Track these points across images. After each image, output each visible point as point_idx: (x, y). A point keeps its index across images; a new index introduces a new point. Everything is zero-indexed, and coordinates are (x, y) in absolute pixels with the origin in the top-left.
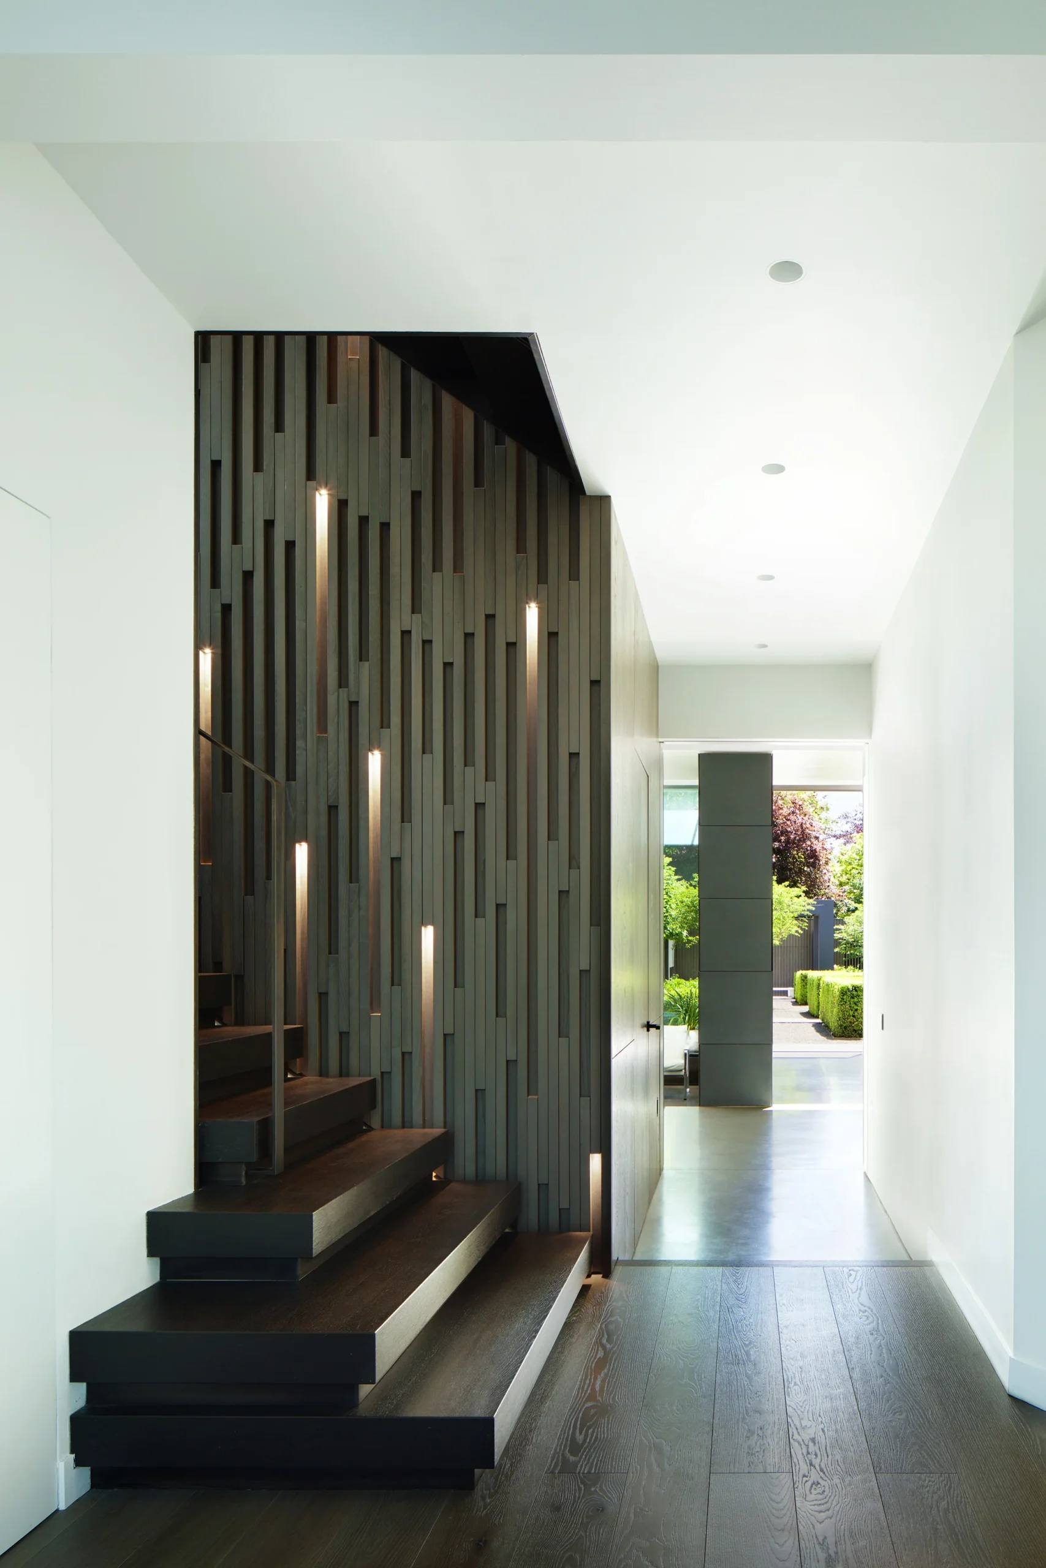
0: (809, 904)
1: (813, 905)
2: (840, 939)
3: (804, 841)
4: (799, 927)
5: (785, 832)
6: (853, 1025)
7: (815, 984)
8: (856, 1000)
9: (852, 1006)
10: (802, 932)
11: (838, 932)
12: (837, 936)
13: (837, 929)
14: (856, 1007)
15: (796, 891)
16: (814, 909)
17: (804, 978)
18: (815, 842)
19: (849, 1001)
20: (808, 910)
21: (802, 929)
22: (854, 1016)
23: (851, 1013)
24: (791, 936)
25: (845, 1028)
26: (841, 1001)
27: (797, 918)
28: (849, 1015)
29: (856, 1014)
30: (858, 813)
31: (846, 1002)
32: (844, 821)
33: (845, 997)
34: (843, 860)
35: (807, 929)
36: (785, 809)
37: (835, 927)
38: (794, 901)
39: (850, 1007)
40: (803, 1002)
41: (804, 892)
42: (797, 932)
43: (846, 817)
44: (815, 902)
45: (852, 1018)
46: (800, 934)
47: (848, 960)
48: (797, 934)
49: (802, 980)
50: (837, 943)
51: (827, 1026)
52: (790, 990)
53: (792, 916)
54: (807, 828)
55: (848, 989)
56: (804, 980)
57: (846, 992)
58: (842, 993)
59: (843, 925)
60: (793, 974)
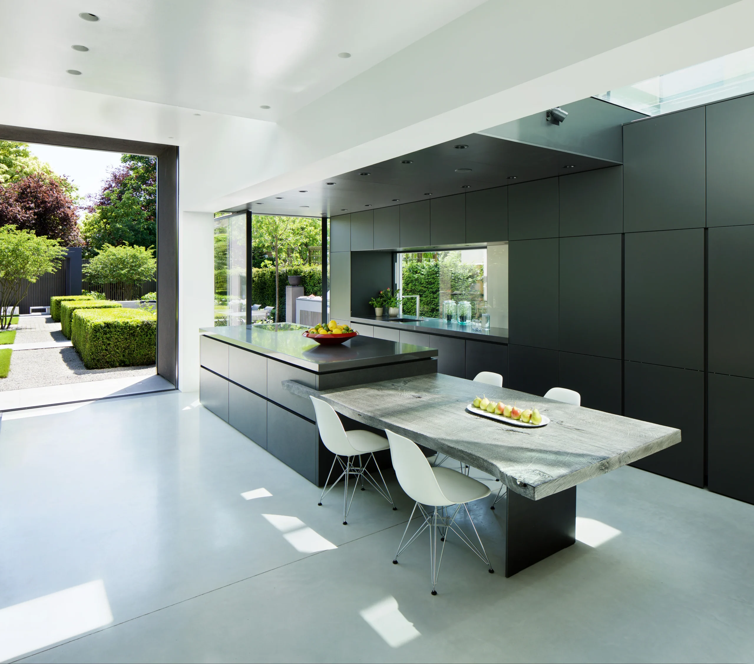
0: (62, 251)
1: (66, 252)
2: (86, 273)
3: (59, 208)
4: (54, 267)
5: (44, 202)
6: (106, 358)
7: (67, 313)
8: (108, 335)
9: (105, 341)
10: (56, 271)
11: (84, 268)
12: (84, 271)
13: (84, 267)
14: (108, 342)
15: (53, 241)
16: (66, 254)
17: (58, 302)
18: (67, 209)
19: (102, 337)
20: (62, 255)
21: (56, 269)
22: (106, 350)
23: (104, 347)
24: (47, 274)
25: (98, 360)
26: (94, 338)
27: (52, 261)
28: (102, 349)
29: (109, 348)
30: (98, 195)
31: (99, 339)
32: (88, 199)
33: (98, 334)
34: (87, 223)
35: (61, 268)
36: (44, 187)
37: (82, 266)
38: (50, 248)
39: (103, 342)
40: (57, 320)
41: (59, 242)
42: (53, 270)
43: (90, 196)
44: (68, 250)
45: (104, 351)
46: (55, 272)
47: (92, 287)
48: (52, 272)
49: (57, 304)
50: (84, 276)
51: (78, 353)
52: (47, 308)
53: (48, 259)
54: (62, 200)
55: (101, 327)
56: (58, 304)
57: (99, 330)
58: (95, 331)
59: (88, 264)
60: (50, 298)
